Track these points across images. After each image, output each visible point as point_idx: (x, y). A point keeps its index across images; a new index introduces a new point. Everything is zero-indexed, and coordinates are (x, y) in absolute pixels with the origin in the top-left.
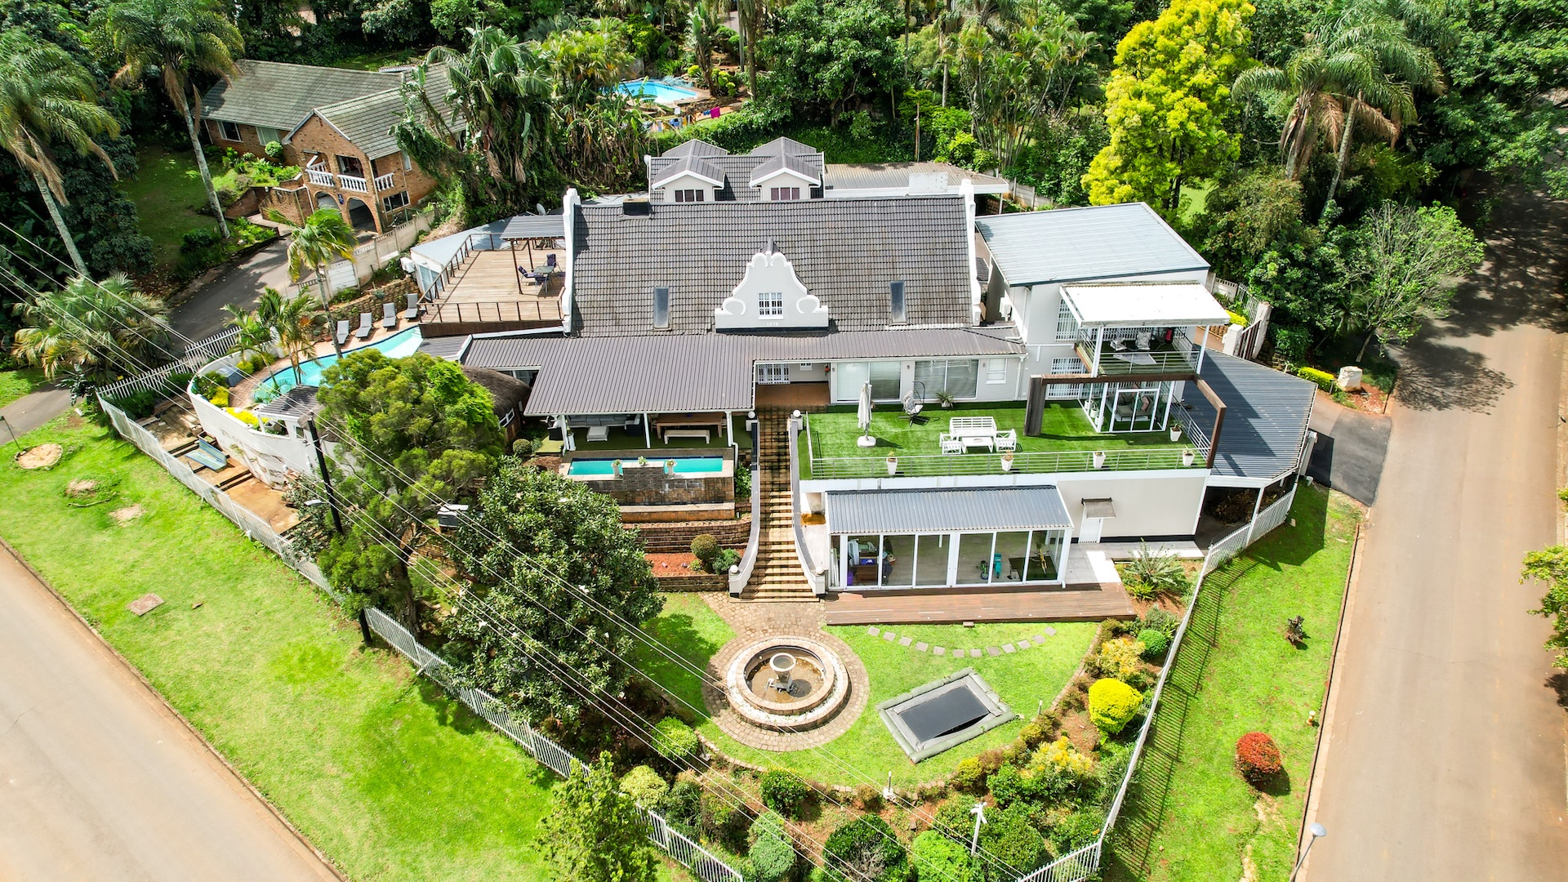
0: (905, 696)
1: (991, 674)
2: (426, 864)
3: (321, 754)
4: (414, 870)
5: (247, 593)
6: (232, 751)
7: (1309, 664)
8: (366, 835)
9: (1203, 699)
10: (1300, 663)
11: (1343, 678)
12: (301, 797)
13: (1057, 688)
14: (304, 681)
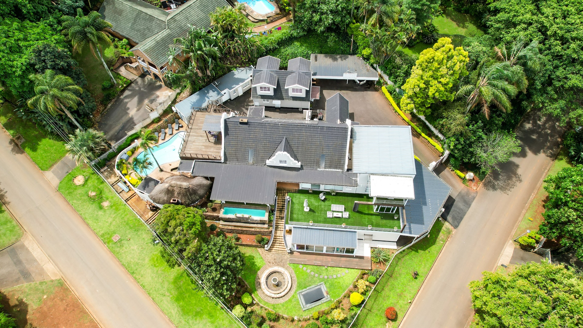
0: (305, 290)
1: (328, 285)
2: (191, 322)
3: (164, 289)
4: (188, 323)
5: (141, 236)
6: (144, 286)
7: (416, 284)
8: (176, 313)
9: (383, 293)
10: (413, 283)
11: (423, 289)
12: (161, 301)
13: (344, 291)
14: (158, 266)
